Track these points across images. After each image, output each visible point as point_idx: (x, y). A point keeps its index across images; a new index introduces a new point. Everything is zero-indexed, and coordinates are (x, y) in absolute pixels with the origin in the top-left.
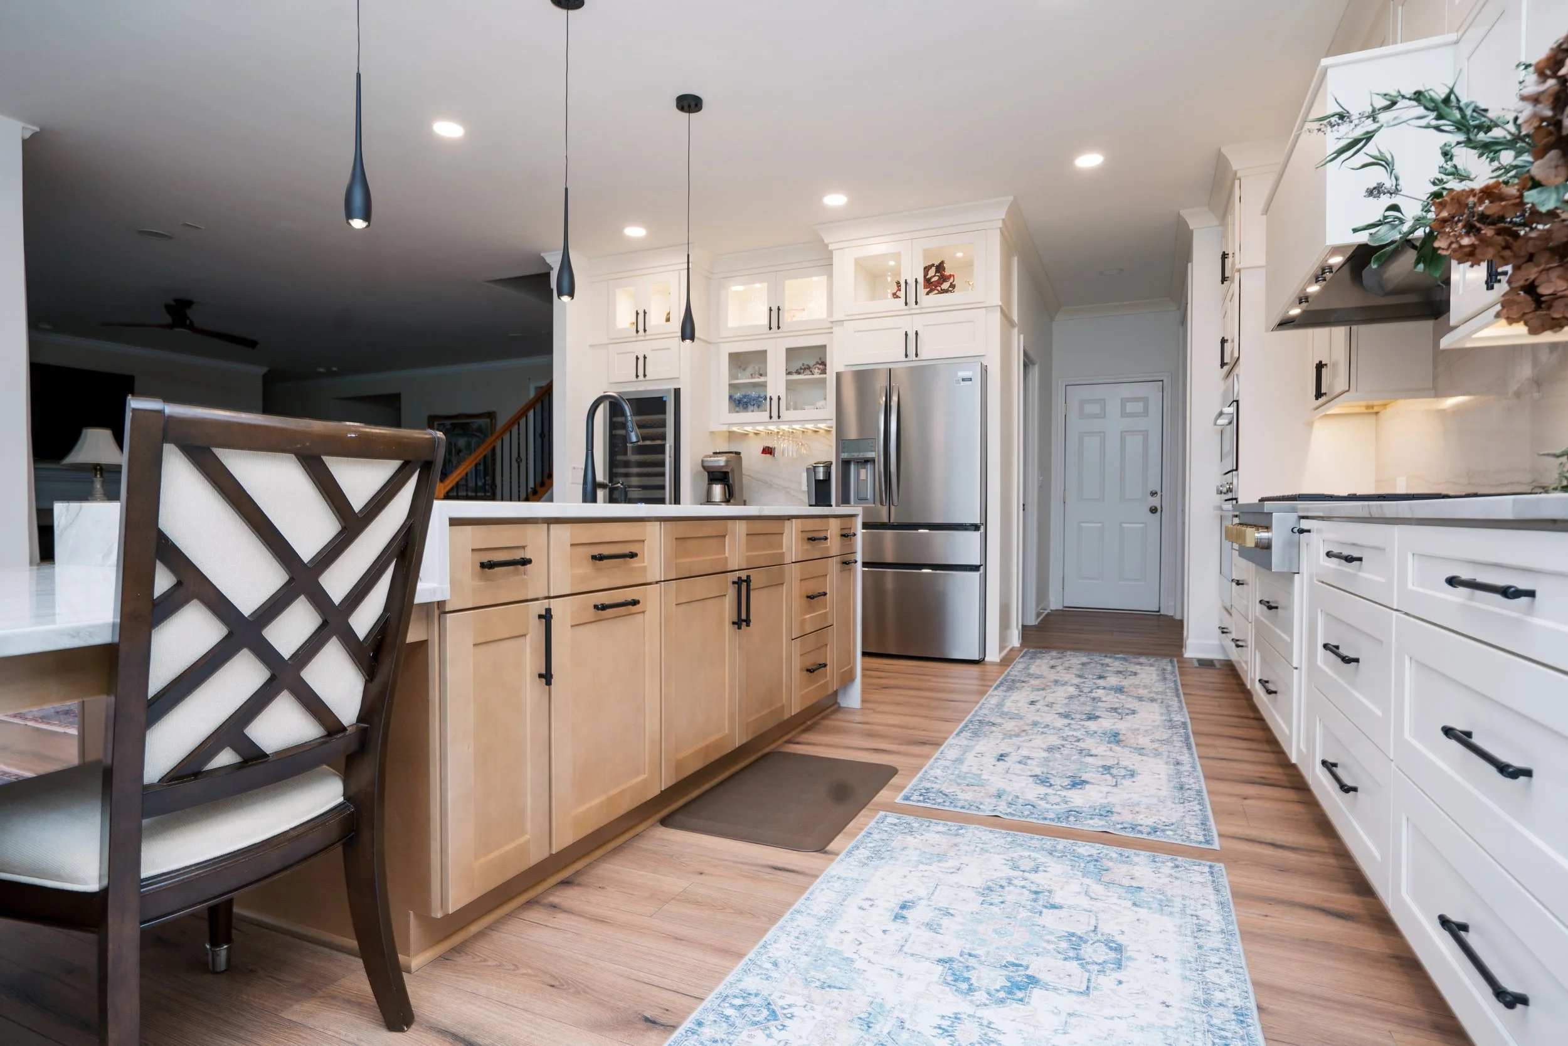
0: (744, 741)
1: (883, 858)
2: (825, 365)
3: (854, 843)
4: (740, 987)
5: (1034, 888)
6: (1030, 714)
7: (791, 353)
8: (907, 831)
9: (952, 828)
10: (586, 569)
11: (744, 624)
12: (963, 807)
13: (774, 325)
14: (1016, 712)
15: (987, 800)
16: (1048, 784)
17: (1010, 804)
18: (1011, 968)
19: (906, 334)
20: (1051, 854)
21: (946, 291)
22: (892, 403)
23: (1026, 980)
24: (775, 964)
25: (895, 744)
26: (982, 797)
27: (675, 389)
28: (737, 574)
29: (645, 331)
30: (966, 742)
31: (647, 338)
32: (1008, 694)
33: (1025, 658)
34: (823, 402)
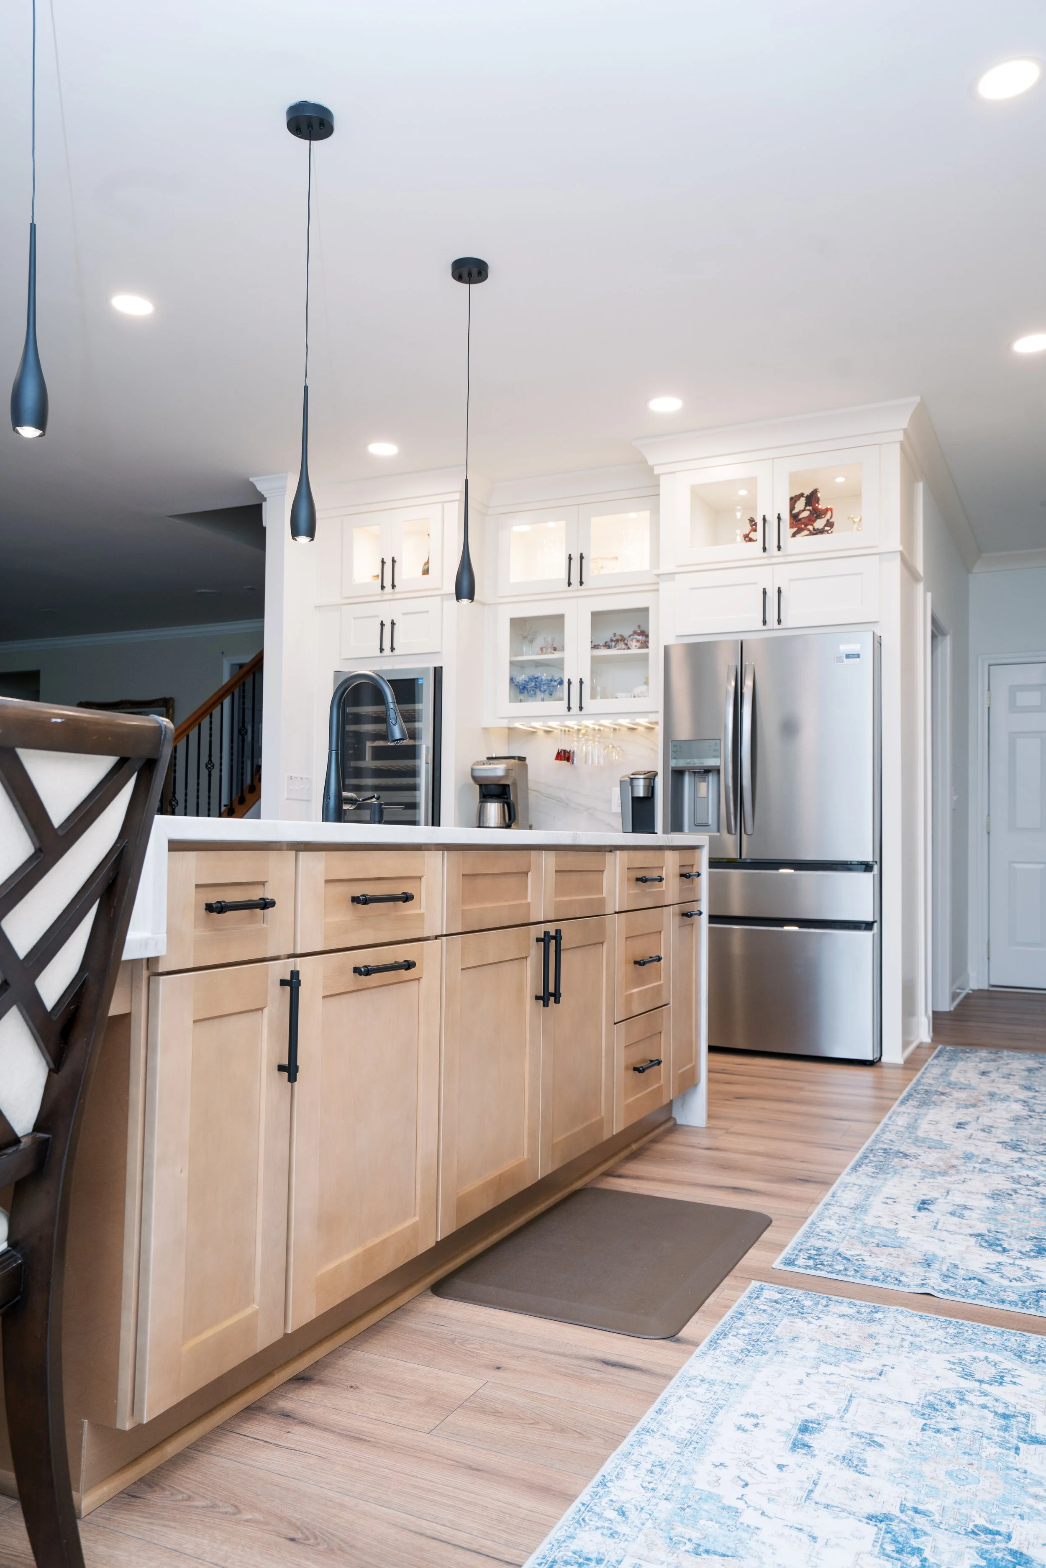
0: (549, 1170)
1: (764, 1353)
2: (647, 636)
3: (718, 1327)
4: (573, 1547)
5: (1001, 1410)
6: (960, 1143)
7: (598, 618)
8: (795, 1311)
9: (863, 1310)
10: (345, 915)
11: (552, 999)
12: (875, 1279)
13: (575, 579)
14: (938, 1138)
15: (909, 1270)
16: (999, 1248)
17: (946, 1277)
18: (983, 1536)
19: (765, 593)
20: (1020, 1357)
21: (821, 532)
22: (745, 690)
23: (1009, 1558)
24: (621, 1512)
25: (762, 1180)
26: (902, 1264)
27: (435, 668)
28: (543, 927)
29: (393, 586)
30: (868, 1181)
31: (397, 596)
32: (923, 1111)
33: (940, 1058)
34: (643, 688)
